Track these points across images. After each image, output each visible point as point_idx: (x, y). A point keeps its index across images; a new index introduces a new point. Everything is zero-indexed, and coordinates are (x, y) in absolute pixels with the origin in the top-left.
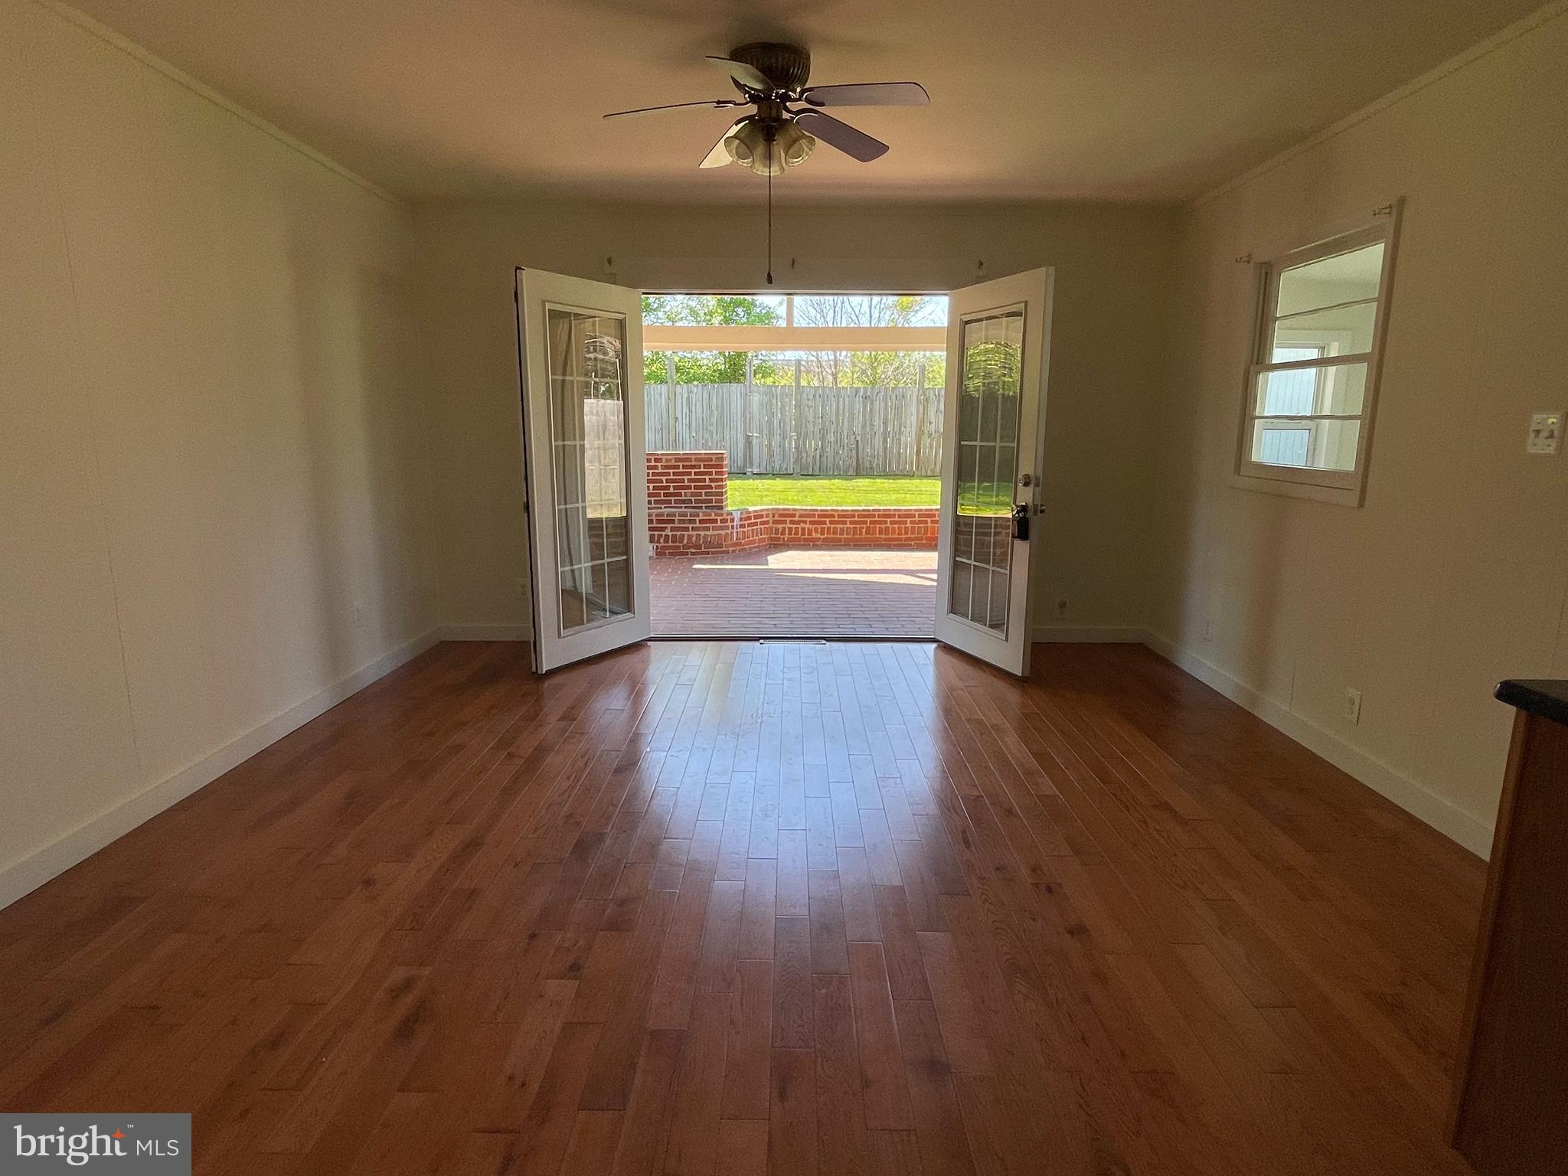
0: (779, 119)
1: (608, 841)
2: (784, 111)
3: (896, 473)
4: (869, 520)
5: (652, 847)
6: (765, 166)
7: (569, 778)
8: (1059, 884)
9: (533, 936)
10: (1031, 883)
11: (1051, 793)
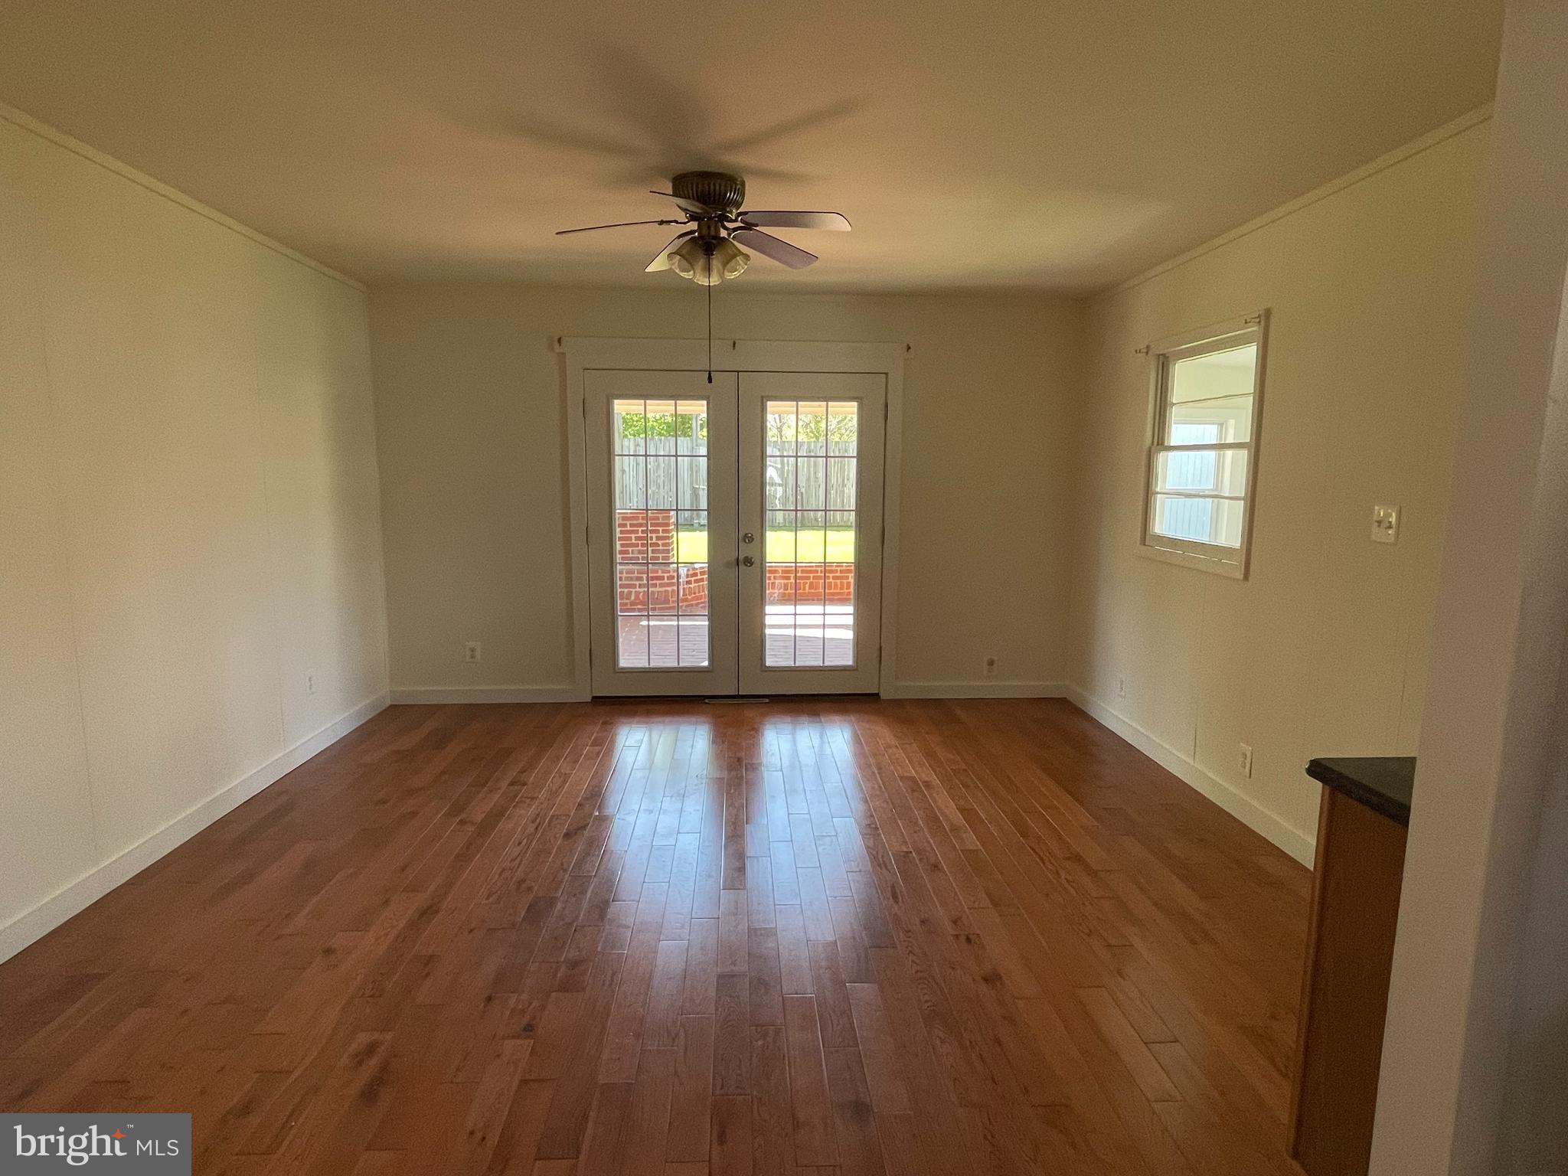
0: (717, 237)
1: (559, 906)
2: (721, 229)
3: (840, 524)
4: (811, 575)
5: (602, 908)
6: (705, 277)
7: (520, 843)
8: (978, 934)
9: (489, 999)
10: (952, 935)
11: (975, 848)
